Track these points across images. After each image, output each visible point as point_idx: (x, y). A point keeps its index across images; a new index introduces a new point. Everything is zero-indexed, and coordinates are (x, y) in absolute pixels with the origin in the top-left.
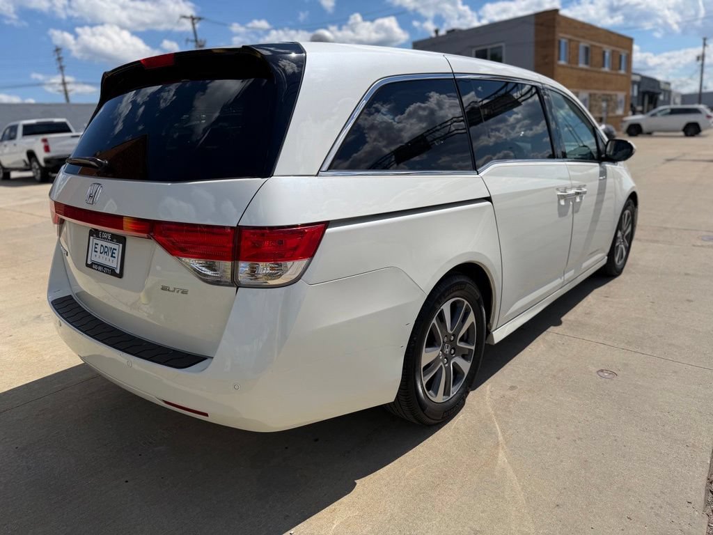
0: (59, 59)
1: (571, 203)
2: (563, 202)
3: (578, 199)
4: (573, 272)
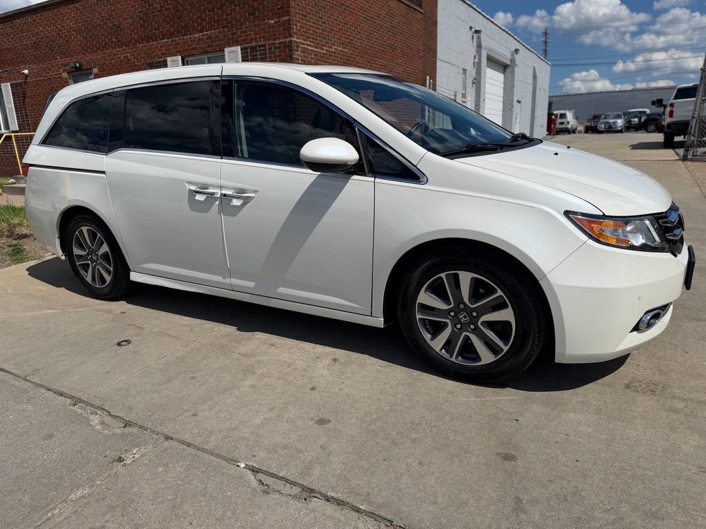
1: (217, 203)
2: (200, 198)
3: (236, 202)
4: (252, 284)
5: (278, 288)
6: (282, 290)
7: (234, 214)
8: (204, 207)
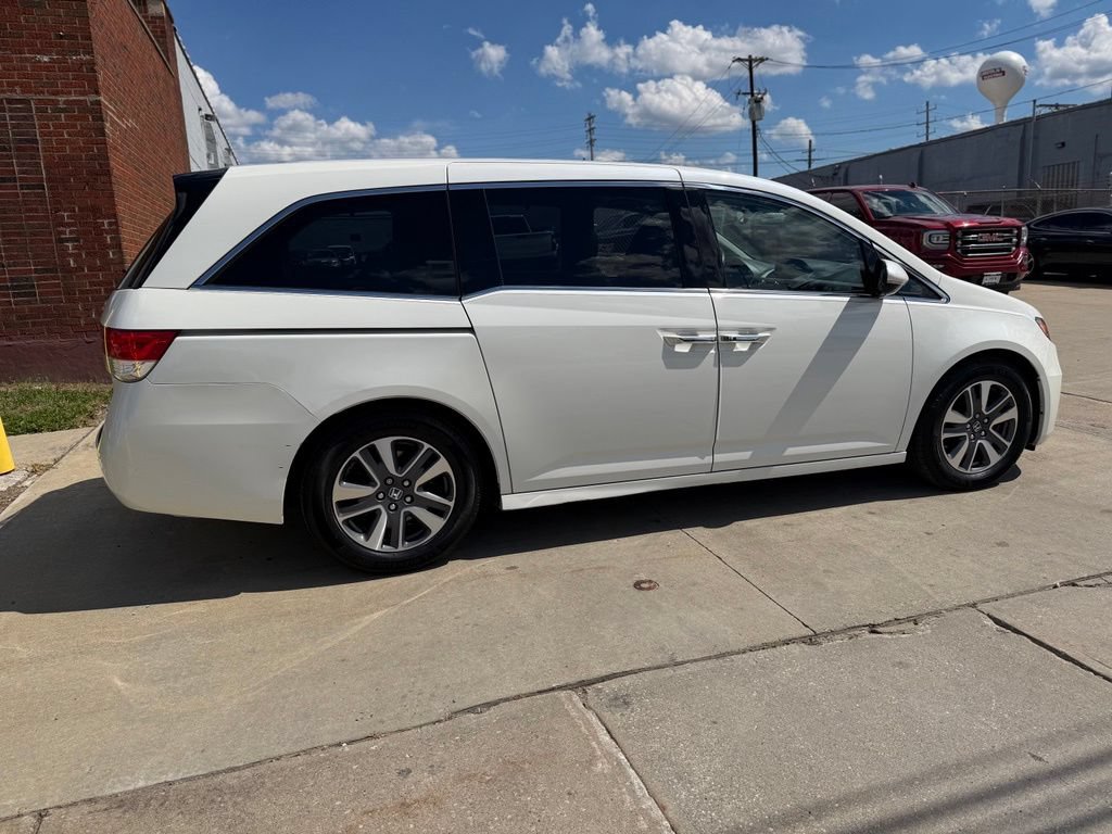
0: (591, 130)
1: (713, 351)
2: (683, 348)
3: (742, 347)
4: (746, 455)
5: (785, 449)
6: (791, 451)
7: (739, 364)
8: (690, 360)
